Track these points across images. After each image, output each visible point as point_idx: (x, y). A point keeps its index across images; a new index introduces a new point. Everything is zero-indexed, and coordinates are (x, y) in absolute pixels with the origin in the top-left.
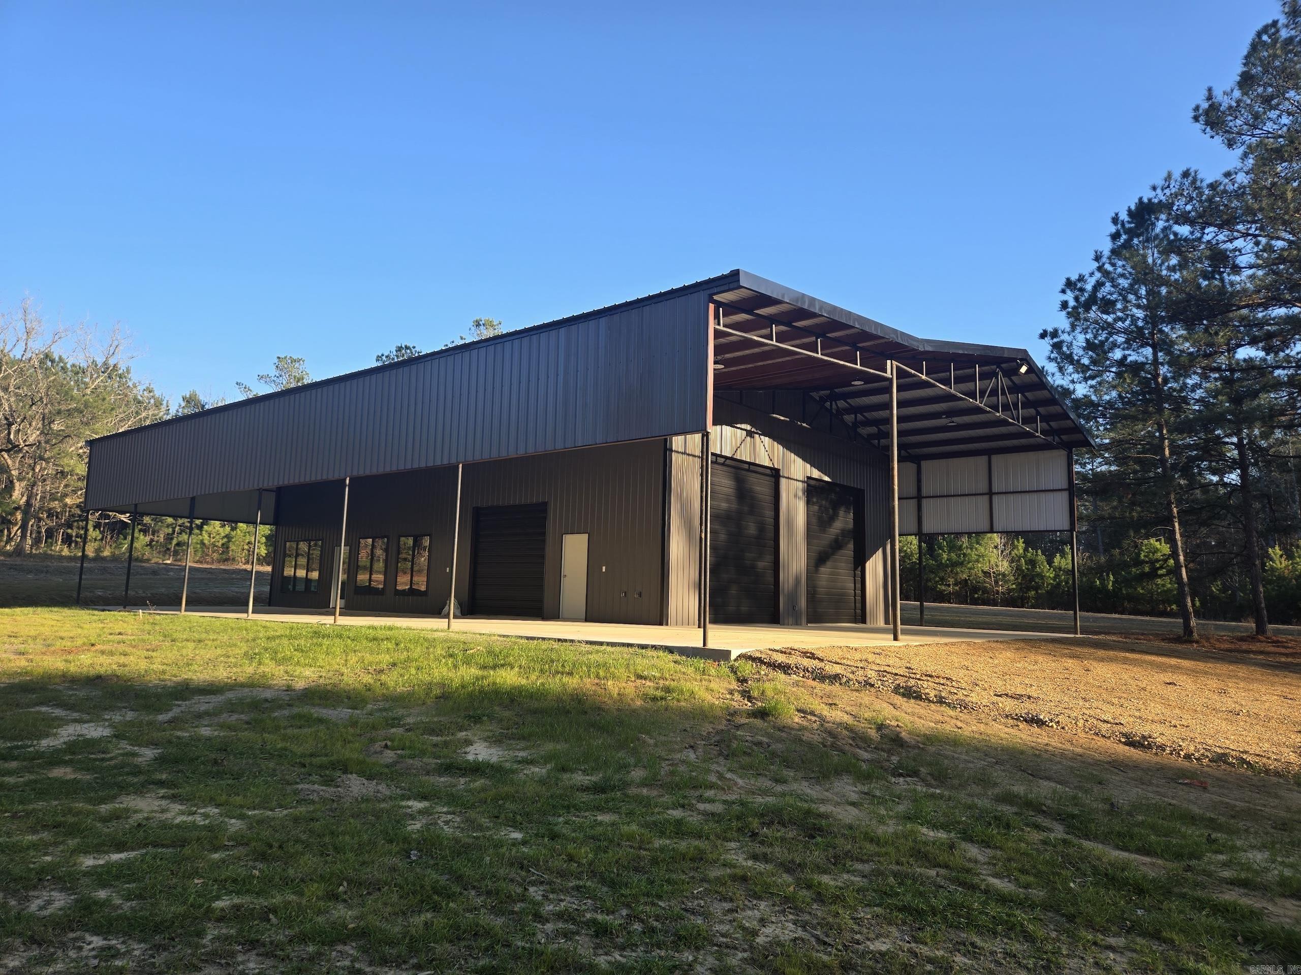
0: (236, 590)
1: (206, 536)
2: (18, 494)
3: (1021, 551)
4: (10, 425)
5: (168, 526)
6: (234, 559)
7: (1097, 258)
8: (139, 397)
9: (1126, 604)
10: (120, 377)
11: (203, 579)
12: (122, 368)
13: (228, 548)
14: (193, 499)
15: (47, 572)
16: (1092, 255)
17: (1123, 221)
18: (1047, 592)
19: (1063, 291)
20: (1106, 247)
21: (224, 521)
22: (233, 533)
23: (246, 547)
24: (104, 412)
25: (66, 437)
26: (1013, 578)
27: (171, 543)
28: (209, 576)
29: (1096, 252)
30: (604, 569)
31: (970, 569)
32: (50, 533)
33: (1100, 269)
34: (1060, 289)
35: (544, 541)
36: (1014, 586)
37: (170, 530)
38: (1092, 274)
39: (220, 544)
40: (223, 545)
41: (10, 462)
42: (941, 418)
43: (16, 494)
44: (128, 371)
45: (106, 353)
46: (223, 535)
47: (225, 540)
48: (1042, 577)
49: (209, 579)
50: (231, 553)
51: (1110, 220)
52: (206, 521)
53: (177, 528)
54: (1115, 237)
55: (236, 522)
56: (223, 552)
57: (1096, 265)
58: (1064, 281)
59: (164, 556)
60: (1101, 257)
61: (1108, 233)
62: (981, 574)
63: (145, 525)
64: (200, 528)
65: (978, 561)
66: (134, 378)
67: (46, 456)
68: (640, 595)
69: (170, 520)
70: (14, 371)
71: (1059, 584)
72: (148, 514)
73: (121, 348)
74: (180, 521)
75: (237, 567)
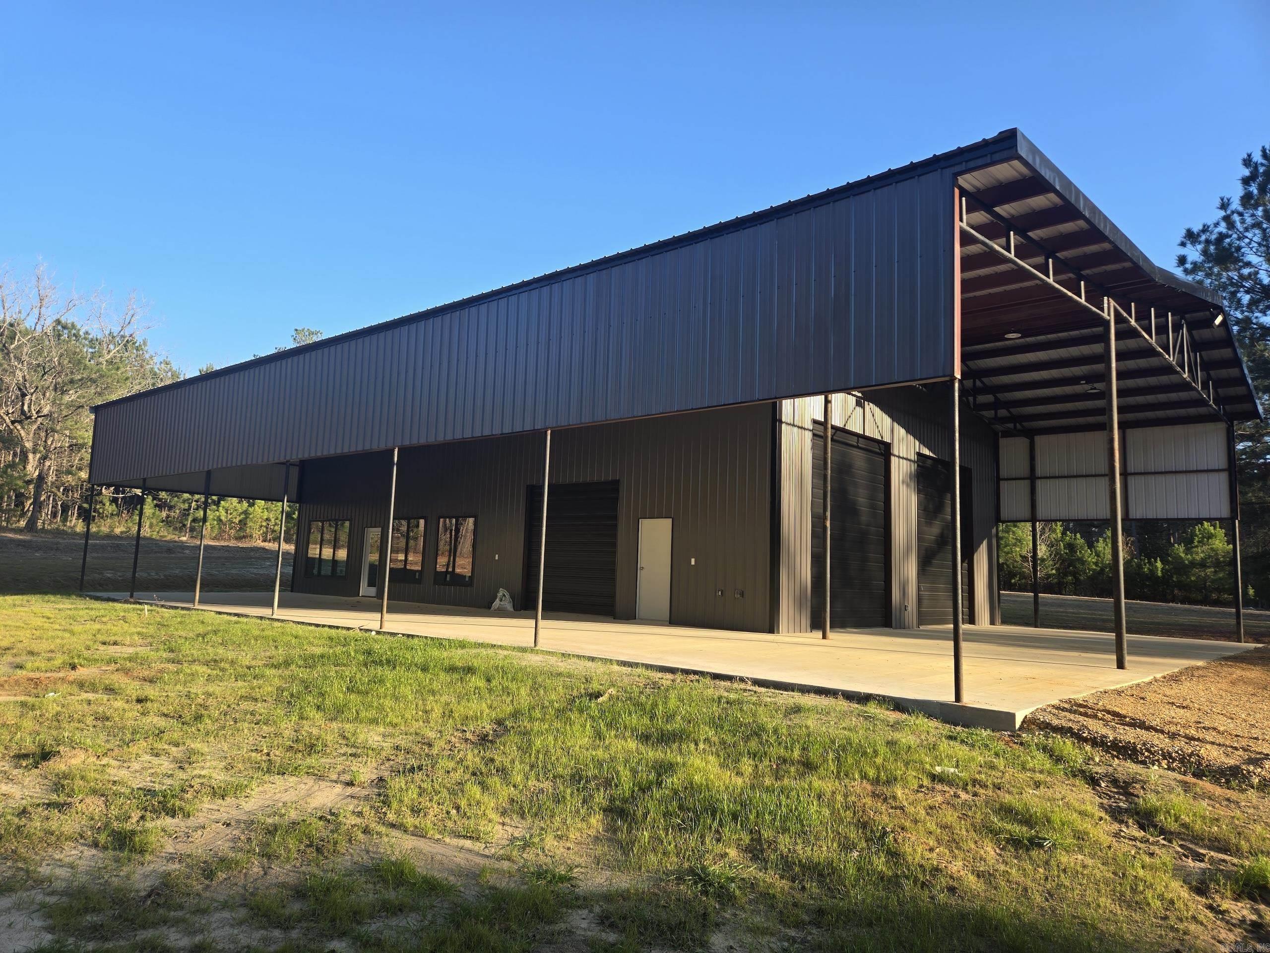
0: (255, 571)
1: (223, 513)
2: (32, 469)
3: (1059, 535)
4: (24, 395)
5: (184, 501)
6: (251, 536)
7: (1224, 206)
8: (156, 370)
9: (1176, 592)
10: (137, 350)
11: (219, 558)
12: (139, 340)
13: (245, 524)
14: (209, 473)
15: (57, 549)
16: (1218, 203)
17: (1256, 164)
18: (1089, 577)
19: (1183, 244)
20: (1236, 193)
21: (241, 498)
22: (251, 510)
23: (264, 524)
24: (118, 382)
25: (79, 407)
26: (1051, 562)
27: (187, 520)
28: (226, 554)
29: (1222, 199)
30: (693, 562)
31: (1008, 553)
32: (65, 509)
33: (1227, 219)
34: (1179, 241)
35: (615, 526)
36: (1054, 571)
37: (187, 505)
38: (1217, 225)
39: (237, 521)
40: (240, 521)
41: (23, 433)
42: (1078, 383)
43: (30, 468)
44: (145, 343)
45: (122, 322)
46: (240, 511)
47: (243, 516)
48: (1082, 561)
49: (226, 558)
50: (248, 530)
51: (1240, 162)
52: (223, 496)
53: (194, 504)
54: (1246, 181)
55: (254, 499)
56: (241, 528)
57: (1222, 213)
58: (1183, 232)
59: (180, 532)
60: (1228, 205)
61: (1240, 176)
62: (1019, 559)
63: (160, 500)
64: (217, 504)
65: (1015, 545)
66: (150, 350)
67: (58, 428)
68: (742, 594)
69: (186, 496)
70: (28, 341)
71: (1102, 570)
72: (162, 490)
73: (136, 317)
74: (197, 497)
75: (255, 544)
